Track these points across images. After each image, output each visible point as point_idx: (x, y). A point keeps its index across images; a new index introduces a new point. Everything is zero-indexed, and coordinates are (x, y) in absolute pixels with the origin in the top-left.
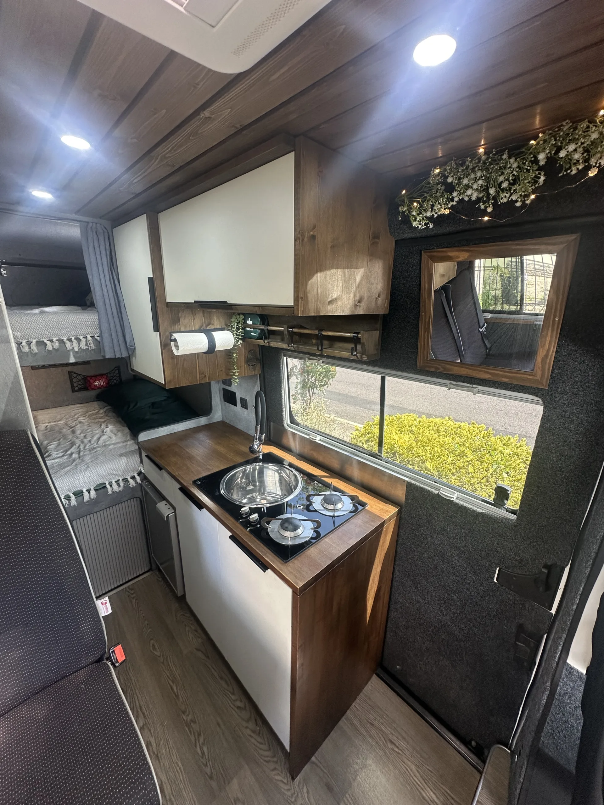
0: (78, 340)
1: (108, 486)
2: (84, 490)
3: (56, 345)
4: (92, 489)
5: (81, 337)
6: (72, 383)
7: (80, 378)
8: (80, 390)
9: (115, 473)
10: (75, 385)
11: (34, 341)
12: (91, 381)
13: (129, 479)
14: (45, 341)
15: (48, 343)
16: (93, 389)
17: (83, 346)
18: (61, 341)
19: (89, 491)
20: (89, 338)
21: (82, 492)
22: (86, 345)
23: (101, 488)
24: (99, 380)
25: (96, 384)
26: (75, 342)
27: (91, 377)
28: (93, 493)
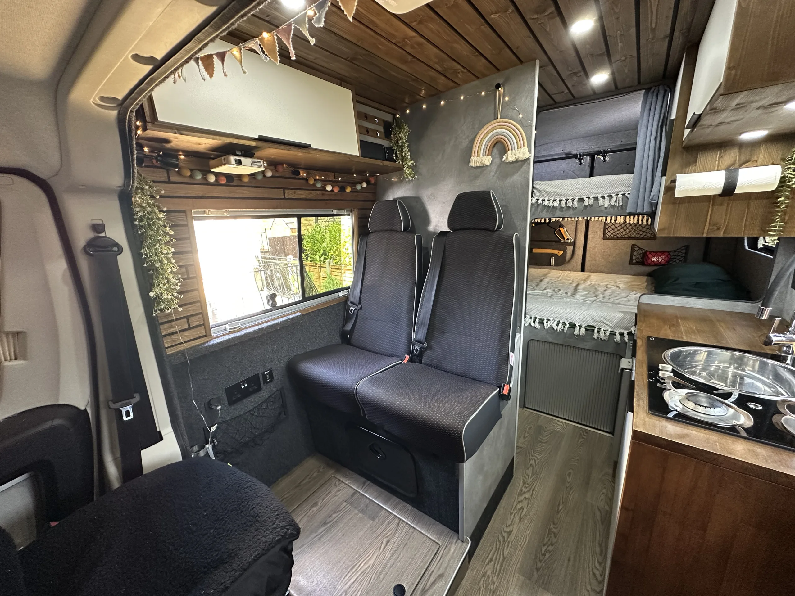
0: (610, 197)
1: (596, 330)
2: (577, 325)
3: (592, 201)
4: (584, 326)
5: (613, 195)
6: (632, 255)
7: (640, 251)
8: (638, 263)
9: (607, 322)
10: (634, 258)
11: (577, 198)
12: (650, 256)
13: (617, 334)
14: (585, 198)
15: (586, 200)
16: (649, 265)
17: (613, 203)
18: (596, 198)
19: (580, 327)
20: (620, 195)
21: (575, 325)
22: (616, 201)
23: (590, 329)
24: (659, 256)
25: (654, 259)
26: (607, 198)
27: (651, 252)
28: (583, 330)
